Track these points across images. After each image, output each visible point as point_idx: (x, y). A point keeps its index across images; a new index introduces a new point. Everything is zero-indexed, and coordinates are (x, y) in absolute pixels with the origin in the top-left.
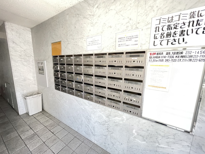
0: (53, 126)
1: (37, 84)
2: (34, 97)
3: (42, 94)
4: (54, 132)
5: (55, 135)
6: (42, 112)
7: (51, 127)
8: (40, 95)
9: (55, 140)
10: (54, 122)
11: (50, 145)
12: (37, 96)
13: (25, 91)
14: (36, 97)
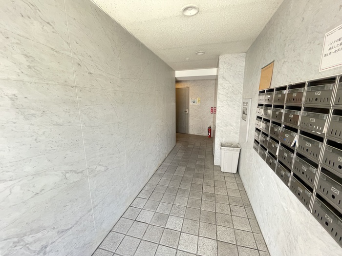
0: (237, 203)
1: (239, 133)
2: (230, 150)
3: (241, 150)
4: (232, 211)
5: (231, 216)
6: (236, 175)
7: (234, 201)
8: (237, 150)
9: (228, 222)
10: (241, 198)
11: (219, 222)
12: (234, 150)
13: (224, 139)
14: (232, 150)
